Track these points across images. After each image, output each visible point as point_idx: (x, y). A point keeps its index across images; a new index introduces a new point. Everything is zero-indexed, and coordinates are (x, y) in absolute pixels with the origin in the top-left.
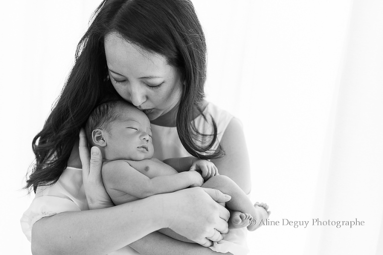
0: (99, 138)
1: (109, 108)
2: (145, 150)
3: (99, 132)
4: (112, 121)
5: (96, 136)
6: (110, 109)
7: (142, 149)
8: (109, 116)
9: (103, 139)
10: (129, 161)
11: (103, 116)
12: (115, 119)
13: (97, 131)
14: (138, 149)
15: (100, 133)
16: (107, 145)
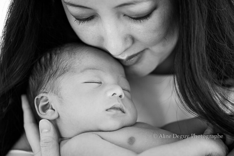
0: (45, 108)
1: (54, 56)
2: (120, 112)
3: (44, 98)
4: (60, 75)
5: (42, 104)
6: (55, 58)
7: (114, 112)
8: (55, 68)
9: (52, 109)
10: (99, 133)
11: (46, 70)
12: (64, 72)
13: (42, 97)
14: (107, 112)
15: (47, 100)
16: (59, 116)
